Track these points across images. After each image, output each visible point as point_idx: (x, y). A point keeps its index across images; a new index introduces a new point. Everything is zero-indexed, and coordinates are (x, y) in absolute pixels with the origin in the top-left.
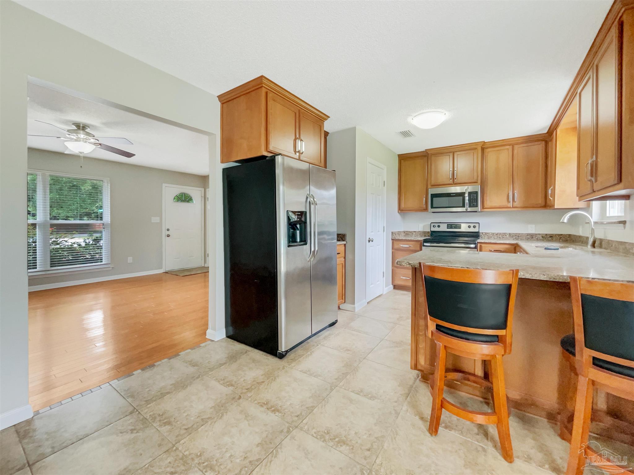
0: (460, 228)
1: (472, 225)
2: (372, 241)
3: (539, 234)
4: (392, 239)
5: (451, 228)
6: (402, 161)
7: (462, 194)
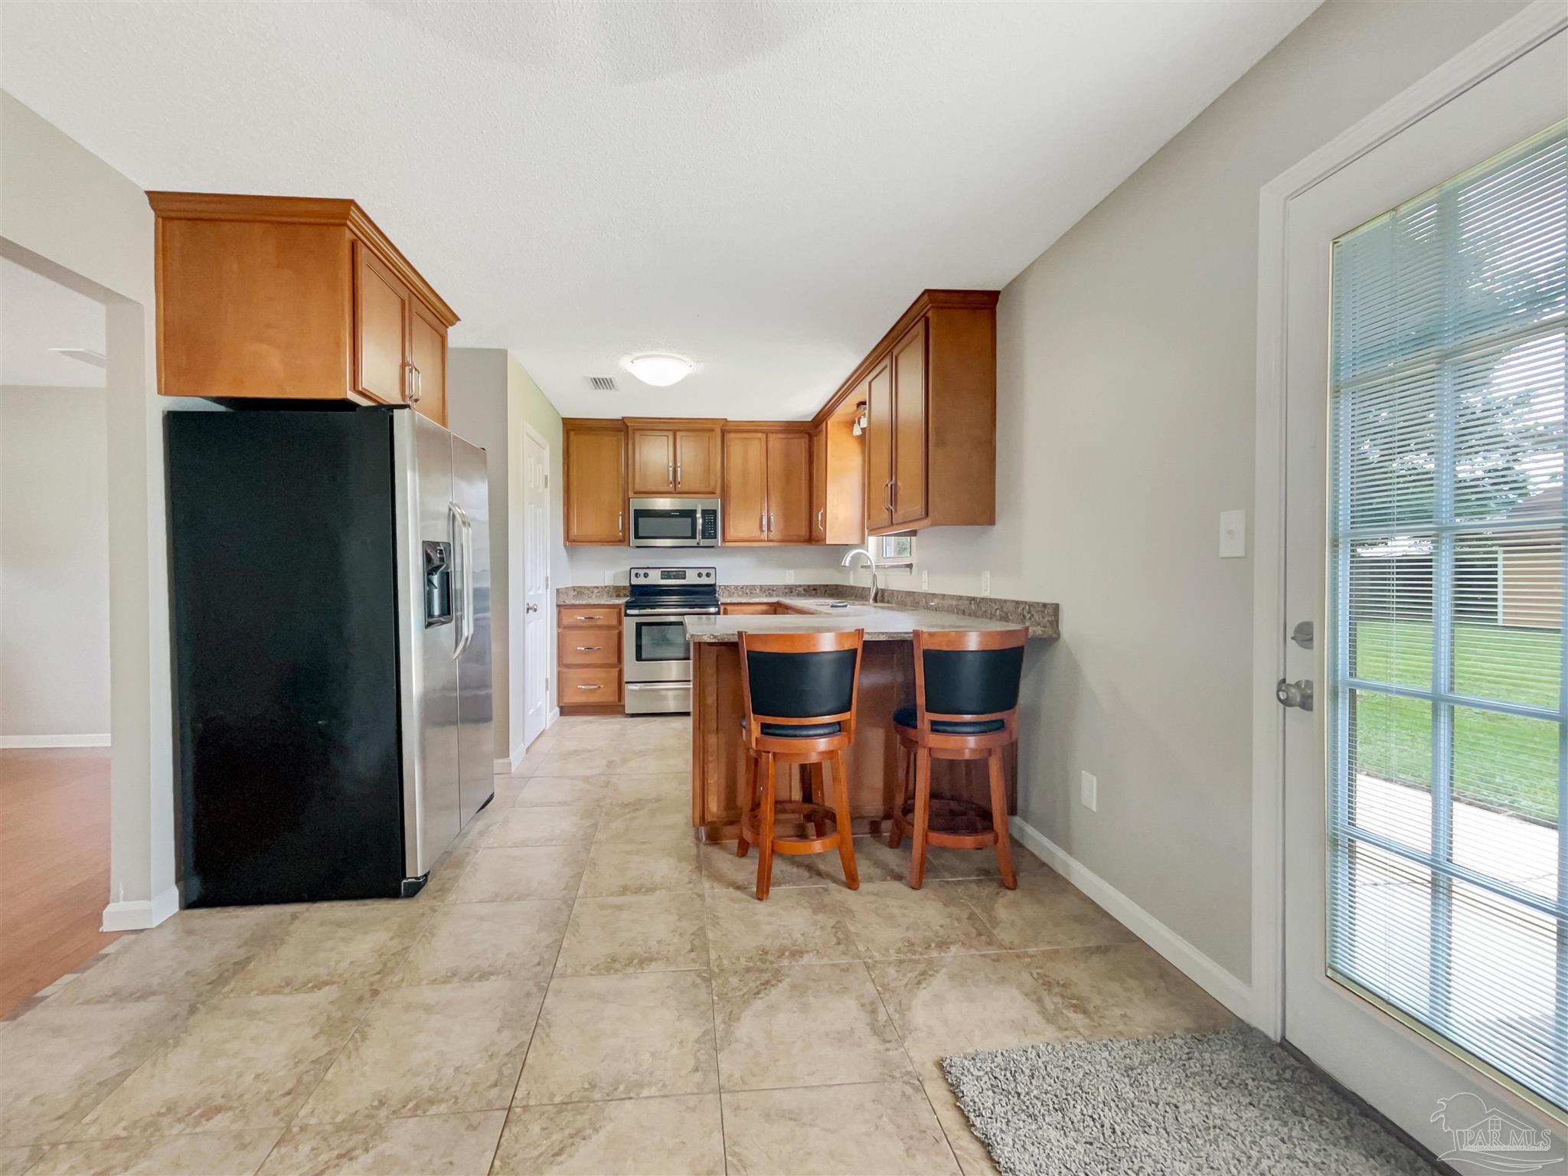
0: (684, 578)
1: (704, 572)
2: (535, 610)
3: (800, 586)
4: (558, 606)
5: (669, 578)
6: (572, 433)
7: (690, 514)
